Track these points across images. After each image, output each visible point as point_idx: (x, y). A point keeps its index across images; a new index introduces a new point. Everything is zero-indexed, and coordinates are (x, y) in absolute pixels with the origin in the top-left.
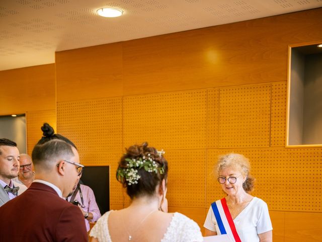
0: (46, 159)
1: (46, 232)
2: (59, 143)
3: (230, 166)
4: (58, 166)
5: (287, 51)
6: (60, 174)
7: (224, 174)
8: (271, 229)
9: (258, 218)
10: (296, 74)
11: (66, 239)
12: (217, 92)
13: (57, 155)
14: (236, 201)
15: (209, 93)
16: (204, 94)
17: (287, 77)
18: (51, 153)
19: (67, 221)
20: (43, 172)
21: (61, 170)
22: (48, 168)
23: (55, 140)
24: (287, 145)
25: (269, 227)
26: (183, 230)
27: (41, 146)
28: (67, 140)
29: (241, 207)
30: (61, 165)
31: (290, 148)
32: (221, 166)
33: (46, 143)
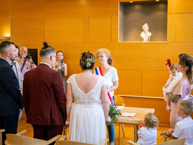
0: (47, 55)
1: (49, 82)
2: (50, 49)
3: (101, 52)
4: (51, 57)
5: (118, 3)
6: (51, 60)
7: (99, 55)
8: (118, 80)
9: (113, 76)
10: (121, 13)
11: (57, 84)
12: (88, 18)
13: (50, 53)
14: (105, 69)
15: (84, 18)
16: (82, 19)
17: (118, 14)
18: (48, 53)
19: (57, 78)
20: (45, 60)
21: (52, 59)
22: (47, 58)
23: (49, 48)
24: (119, 42)
25: (117, 79)
26: (103, 81)
27: (44, 50)
28: (53, 48)
29: (107, 70)
30: (52, 57)
31: (120, 43)
32: (98, 52)
33: (46, 49)
